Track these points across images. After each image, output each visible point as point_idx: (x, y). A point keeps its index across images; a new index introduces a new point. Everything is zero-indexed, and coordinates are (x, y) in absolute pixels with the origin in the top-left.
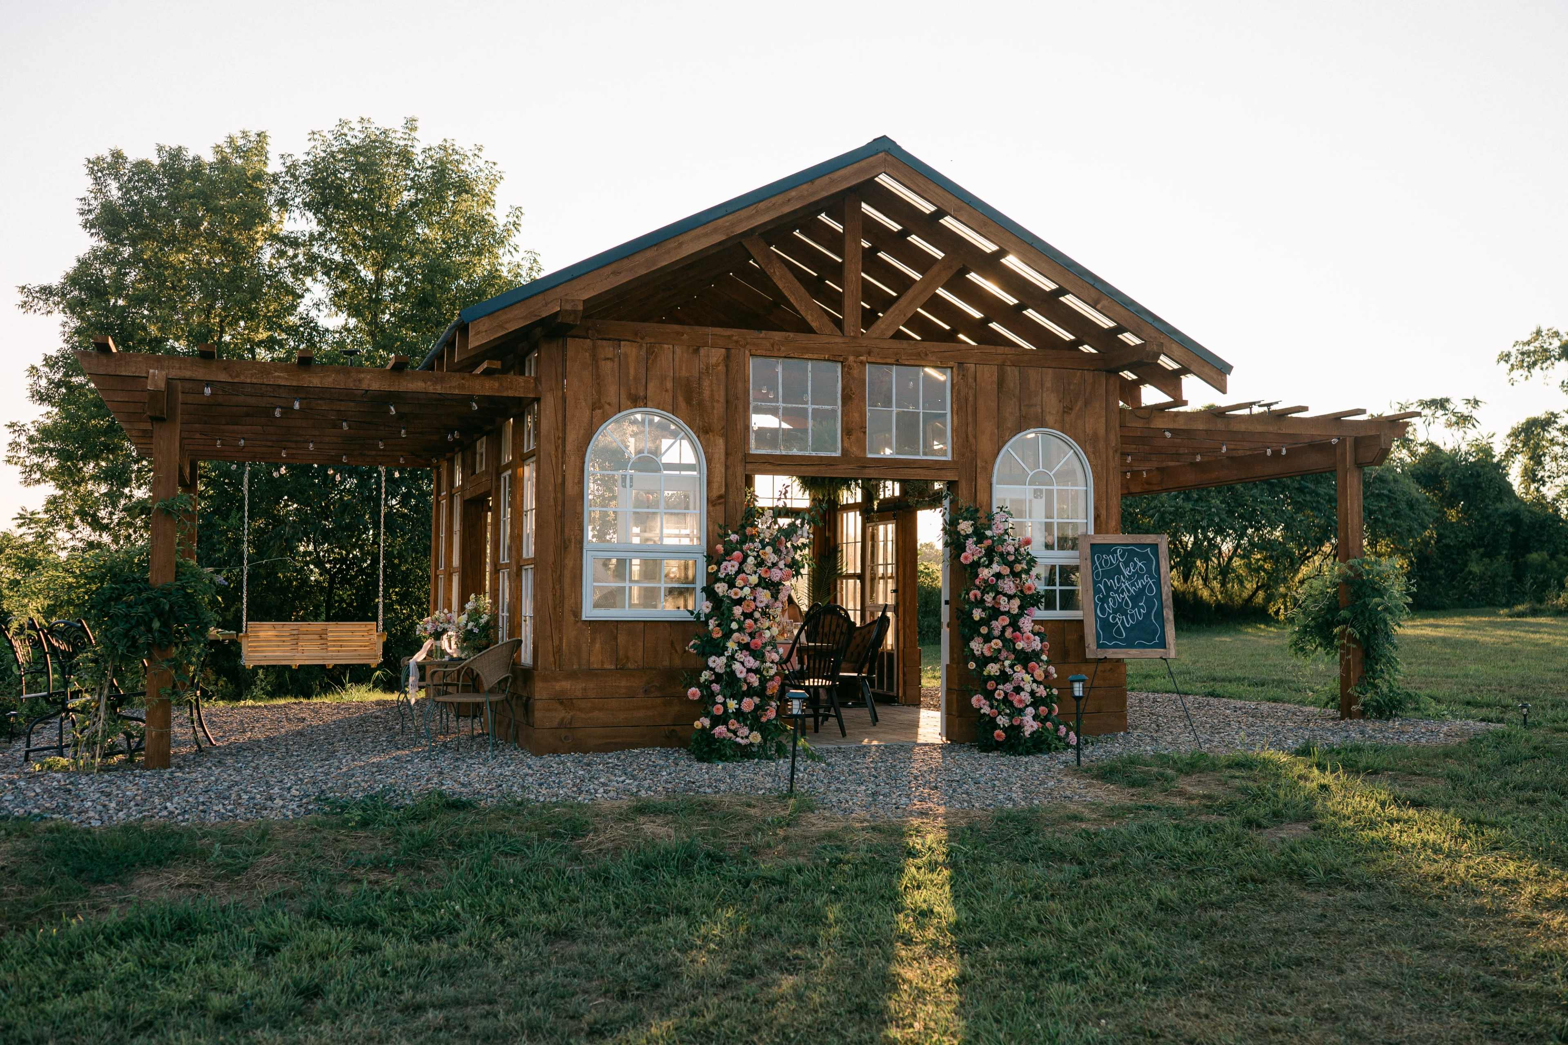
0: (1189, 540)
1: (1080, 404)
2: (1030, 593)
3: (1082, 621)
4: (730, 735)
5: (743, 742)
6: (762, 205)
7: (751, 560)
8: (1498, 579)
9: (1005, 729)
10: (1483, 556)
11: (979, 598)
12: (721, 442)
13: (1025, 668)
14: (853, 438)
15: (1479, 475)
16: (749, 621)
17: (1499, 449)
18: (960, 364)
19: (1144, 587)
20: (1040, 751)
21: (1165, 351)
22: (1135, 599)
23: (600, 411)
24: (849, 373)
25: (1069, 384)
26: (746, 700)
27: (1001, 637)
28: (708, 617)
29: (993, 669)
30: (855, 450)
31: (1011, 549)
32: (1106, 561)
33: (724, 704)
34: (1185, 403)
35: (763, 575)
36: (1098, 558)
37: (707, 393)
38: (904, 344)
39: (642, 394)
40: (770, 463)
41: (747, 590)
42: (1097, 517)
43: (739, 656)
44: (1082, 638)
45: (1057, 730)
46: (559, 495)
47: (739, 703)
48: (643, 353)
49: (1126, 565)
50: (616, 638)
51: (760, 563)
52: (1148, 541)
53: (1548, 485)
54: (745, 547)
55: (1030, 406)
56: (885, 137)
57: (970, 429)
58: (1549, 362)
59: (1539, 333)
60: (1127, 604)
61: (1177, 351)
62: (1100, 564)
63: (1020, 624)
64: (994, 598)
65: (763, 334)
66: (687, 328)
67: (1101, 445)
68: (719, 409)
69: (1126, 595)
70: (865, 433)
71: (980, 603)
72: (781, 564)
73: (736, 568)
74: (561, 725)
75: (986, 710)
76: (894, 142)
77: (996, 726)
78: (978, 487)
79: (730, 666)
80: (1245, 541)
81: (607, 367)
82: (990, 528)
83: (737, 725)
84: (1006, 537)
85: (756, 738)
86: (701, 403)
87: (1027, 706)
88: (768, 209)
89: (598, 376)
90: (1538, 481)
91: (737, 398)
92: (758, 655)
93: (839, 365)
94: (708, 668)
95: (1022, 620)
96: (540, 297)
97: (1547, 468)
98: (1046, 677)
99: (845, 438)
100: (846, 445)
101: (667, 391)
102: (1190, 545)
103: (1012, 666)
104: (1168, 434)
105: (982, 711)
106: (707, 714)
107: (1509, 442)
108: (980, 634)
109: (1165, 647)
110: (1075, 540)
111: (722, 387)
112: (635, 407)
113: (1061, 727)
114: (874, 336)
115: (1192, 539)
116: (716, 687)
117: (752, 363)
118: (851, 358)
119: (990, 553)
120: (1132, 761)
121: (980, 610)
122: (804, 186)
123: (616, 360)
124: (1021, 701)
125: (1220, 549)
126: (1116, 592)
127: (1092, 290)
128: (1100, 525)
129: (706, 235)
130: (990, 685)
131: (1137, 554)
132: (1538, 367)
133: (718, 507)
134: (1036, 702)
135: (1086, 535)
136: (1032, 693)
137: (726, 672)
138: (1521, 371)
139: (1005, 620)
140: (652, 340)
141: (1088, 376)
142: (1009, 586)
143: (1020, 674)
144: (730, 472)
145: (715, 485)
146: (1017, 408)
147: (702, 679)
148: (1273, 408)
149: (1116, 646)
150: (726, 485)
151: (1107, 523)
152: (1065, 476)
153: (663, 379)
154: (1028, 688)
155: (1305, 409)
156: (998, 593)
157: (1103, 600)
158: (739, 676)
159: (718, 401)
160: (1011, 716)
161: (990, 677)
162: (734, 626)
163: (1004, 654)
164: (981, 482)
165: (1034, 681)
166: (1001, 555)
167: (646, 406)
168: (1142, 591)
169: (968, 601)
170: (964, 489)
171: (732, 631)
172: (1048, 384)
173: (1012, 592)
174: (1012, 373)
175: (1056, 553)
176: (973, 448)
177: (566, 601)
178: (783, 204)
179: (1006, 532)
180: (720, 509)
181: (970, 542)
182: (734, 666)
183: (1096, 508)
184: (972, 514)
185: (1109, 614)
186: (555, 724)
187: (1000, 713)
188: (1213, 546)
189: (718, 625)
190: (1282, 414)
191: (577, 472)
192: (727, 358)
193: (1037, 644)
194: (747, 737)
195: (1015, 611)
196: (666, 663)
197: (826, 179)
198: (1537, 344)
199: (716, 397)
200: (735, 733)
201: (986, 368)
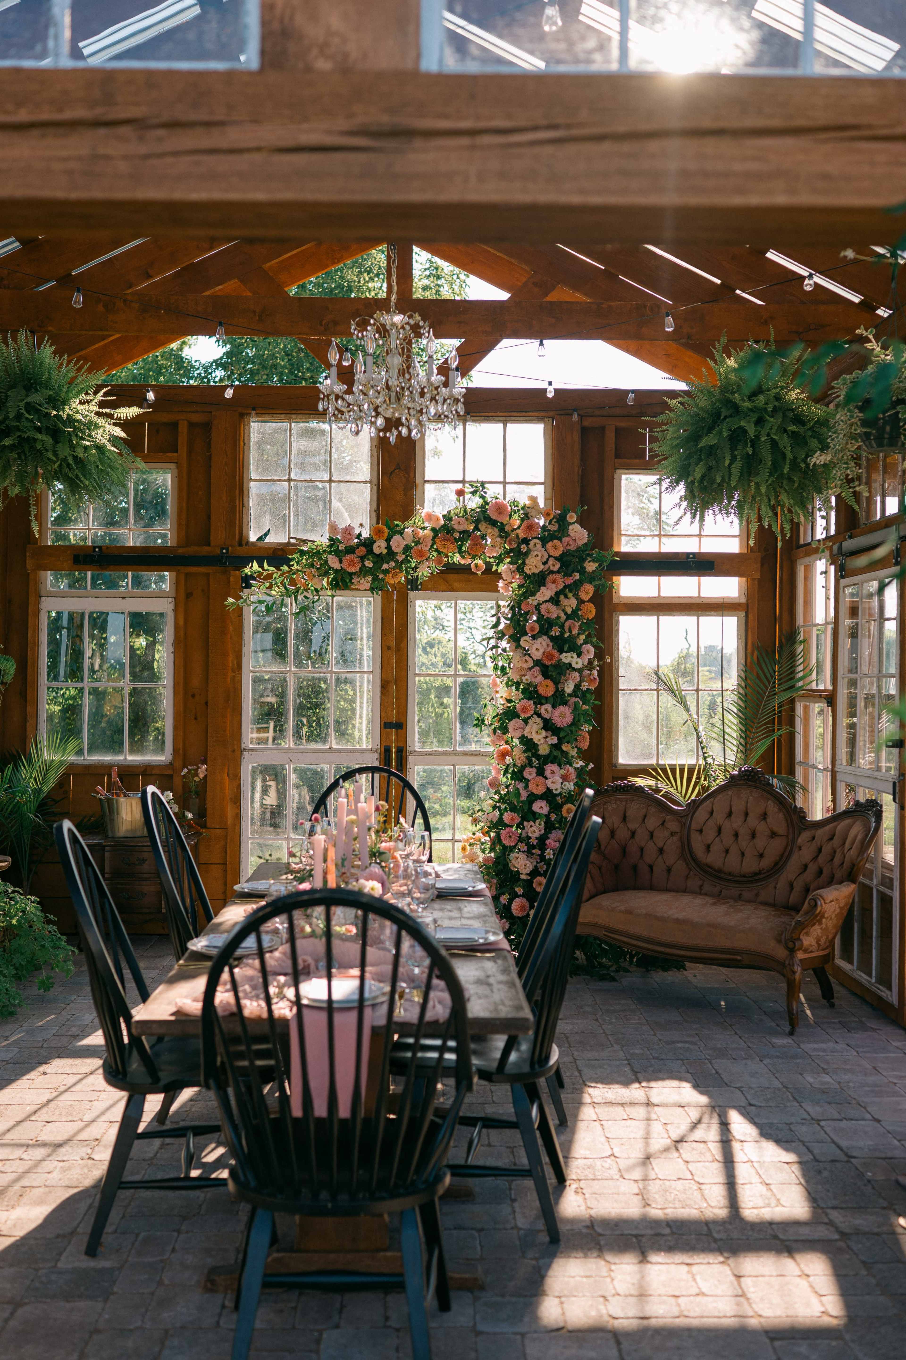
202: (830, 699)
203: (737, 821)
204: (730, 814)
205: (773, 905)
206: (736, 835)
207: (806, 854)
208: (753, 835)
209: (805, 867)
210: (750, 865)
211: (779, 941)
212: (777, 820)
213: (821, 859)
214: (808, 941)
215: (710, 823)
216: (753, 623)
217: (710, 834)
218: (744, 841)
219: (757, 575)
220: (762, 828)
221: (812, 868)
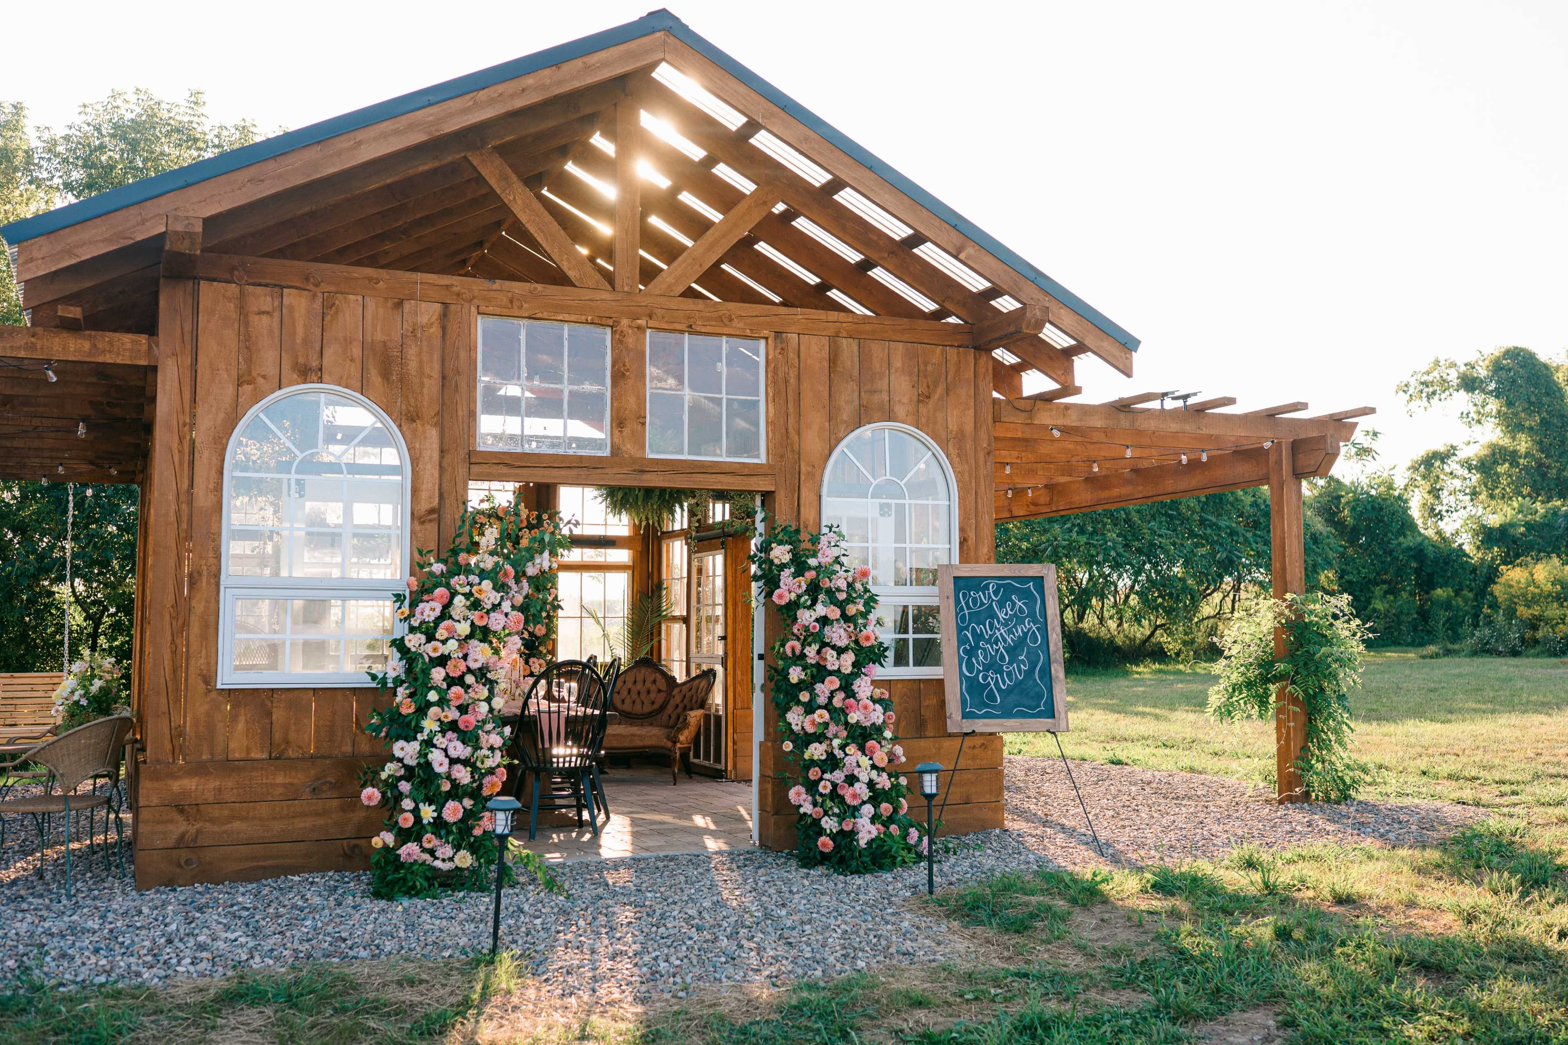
0: (1083, 576)
1: (940, 390)
2: (868, 644)
3: (942, 680)
4: (426, 857)
5: (446, 866)
6: (482, 95)
7: (459, 600)
8: (1404, 618)
9: (833, 837)
10: (1386, 593)
11: (798, 652)
12: (433, 434)
13: (862, 749)
14: (627, 431)
15: (1381, 509)
16: (456, 690)
17: (1400, 482)
18: (778, 334)
19: (1025, 634)
20: (881, 867)
21: (1051, 318)
22: (1013, 651)
23: (250, 387)
24: (621, 342)
25: (926, 365)
26: (451, 804)
27: (828, 707)
28: (399, 682)
29: (817, 751)
30: (629, 448)
31: (843, 585)
32: (975, 600)
33: (416, 811)
34: (1078, 391)
35: (478, 623)
36: (964, 595)
37: (413, 365)
38: (700, 304)
39: (315, 364)
40: (507, 465)
41: (453, 645)
42: (963, 542)
43: (439, 740)
44: (942, 704)
45: (905, 836)
46: (184, 507)
47: (439, 810)
48: (317, 305)
49: (1002, 605)
50: (270, 714)
51: (476, 605)
52: (1031, 573)
53: (1446, 519)
54: (453, 581)
55: (873, 392)
56: (664, 10)
57: (791, 420)
58: (1447, 393)
59: (1437, 363)
60: (1002, 658)
61: (1068, 319)
62: (967, 604)
63: (855, 687)
64: (819, 652)
65: (498, 284)
66: (383, 273)
67: (969, 445)
68: (431, 388)
69: (1001, 646)
70: (644, 424)
71: (800, 658)
72: (506, 606)
73: (438, 613)
74: (181, 843)
75: (807, 808)
76: (676, 19)
77: (821, 832)
78: (802, 502)
79: (426, 755)
80: (1143, 577)
81: (262, 324)
82: (814, 555)
83: (435, 842)
84: (837, 567)
85: (465, 859)
86: (402, 379)
87: (864, 803)
88: (491, 101)
89: (248, 338)
90: (1436, 515)
91: (458, 373)
92: (469, 738)
93: (608, 331)
94: (392, 758)
95: (857, 682)
96: (133, 211)
97: (1445, 502)
98: (890, 761)
99: (616, 431)
100: (616, 440)
101: (352, 360)
102: (1084, 582)
103: (842, 747)
104: (1056, 433)
105: (802, 810)
106: (392, 826)
107: (1408, 474)
108: (798, 702)
109: (1054, 717)
110: (935, 572)
111: (436, 357)
112: (305, 382)
113: (912, 830)
114: (658, 292)
115: (1087, 575)
116: (405, 787)
117: (481, 324)
118: (625, 322)
119: (814, 589)
120: (1007, 887)
121: (799, 669)
122: (547, 72)
123: (277, 314)
124: (855, 796)
125: (1116, 586)
126: (988, 642)
127: (954, 233)
128: (966, 552)
129: (397, 132)
130: (814, 773)
131: (1016, 590)
132: (1436, 397)
133: (428, 526)
134: (877, 796)
135: (949, 566)
136: (871, 784)
137: (419, 764)
138: (1418, 402)
139: (833, 683)
140: (333, 288)
141: (952, 353)
142: (838, 634)
143: (854, 757)
144: (447, 476)
145: (424, 495)
146: (856, 394)
147: (384, 775)
148: (1191, 401)
149: (987, 716)
150: (441, 496)
151: (976, 549)
152: (921, 488)
153: (347, 342)
154: (864, 777)
155: (1231, 401)
156: (824, 645)
157: (971, 653)
158: (438, 769)
159: (430, 377)
160: (841, 818)
161: (812, 763)
162: (433, 696)
163: (833, 729)
164: (806, 494)
165: (874, 767)
166: (830, 592)
167: (320, 380)
168: (1022, 640)
169: (784, 657)
170: (782, 504)
171: (429, 704)
172: (897, 363)
173: (843, 643)
174: (849, 348)
175: (908, 590)
176: (796, 447)
177: (193, 662)
178: (512, 96)
179: (837, 560)
180: (432, 528)
181: (786, 574)
182: (430, 756)
183: (962, 530)
184: (792, 537)
185: (979, 671)
186: (171, 843)
187: (826, 813)
188: (1108, 583)
189: (411, 695)
190: (1200, 410)
191: (213, 474)
192: (444, 315)
193: (877, 715)
194: (451, 859)
195: (847, 669)
196: (348, 749)
197: (578, 63)
198: (1436, 374)
199: (427, 370)
200: (432, 852)
201: (814, 339)
202: (686, 620)
203: (639, 686)
204: (635, 682)
205: (661, 726)
206: (639, 693)
207: (677, 699)
208: (649, 692)
209: (677, 706)
210: (647, 708)
211: (668, 739)
212: (662, 684)
213: (686, 701)
214: (682, 738)
215: (625, 688)
216: (637, 578)
217: (624, 693)
218: (643, 696)
219: (640, 549)
220: (653, 688)
221: (681, 706)
